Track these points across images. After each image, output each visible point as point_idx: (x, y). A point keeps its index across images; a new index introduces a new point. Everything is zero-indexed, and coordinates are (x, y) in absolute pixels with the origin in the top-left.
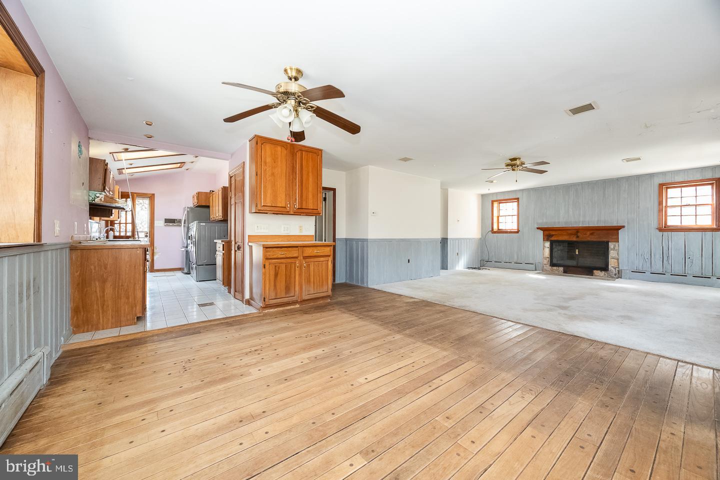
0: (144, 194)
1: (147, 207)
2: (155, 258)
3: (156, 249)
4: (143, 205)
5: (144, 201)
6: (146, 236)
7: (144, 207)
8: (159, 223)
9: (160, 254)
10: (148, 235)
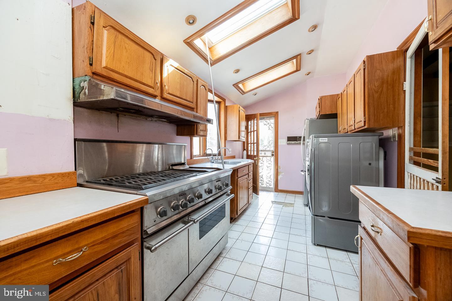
0: (269, 113)
1: (273, 127)
2: (279, 177)
3: (280, 168)
4: (270, 125)
5: (271, 120)
6: (273, 155)
7: (270, 127)
8: (283, 142)
9: (283, 174)
10: (274, 154)
